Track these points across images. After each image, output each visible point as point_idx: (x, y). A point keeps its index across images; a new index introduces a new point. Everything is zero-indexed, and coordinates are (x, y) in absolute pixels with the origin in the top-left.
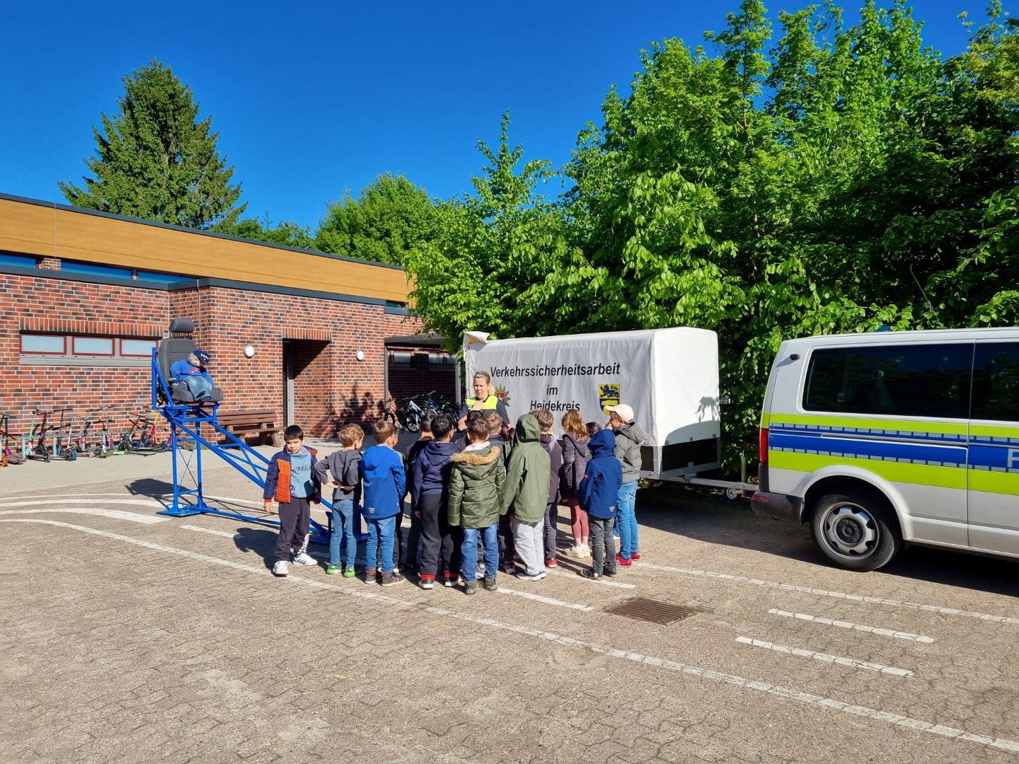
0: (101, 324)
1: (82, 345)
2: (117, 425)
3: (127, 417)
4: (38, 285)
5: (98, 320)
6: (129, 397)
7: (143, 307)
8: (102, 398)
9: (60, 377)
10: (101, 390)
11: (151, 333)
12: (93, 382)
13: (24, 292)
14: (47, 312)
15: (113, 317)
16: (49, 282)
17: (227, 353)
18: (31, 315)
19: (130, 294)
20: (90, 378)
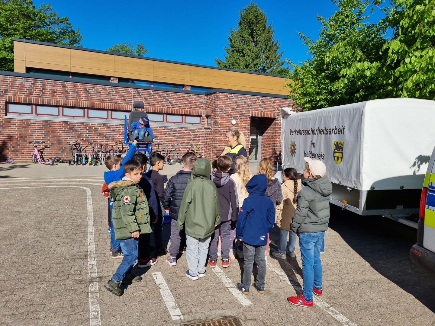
0: (177, 109)
1: (170, 118)
2: (182, 152)
3: (186, 149)
4: (153, 93)
5: (176, 108)
6: (187, 141)
7: (194, 102)
8: (176, 140)
9: (160, 131)
10: (176, 137)
11: (197, 114)
12: (173, 133)
13: (148, 97)
14: (156, 105)
15: (182, 107)
16: (158, 92)
17: (223, 122)
18: (150, 106)
19: (189, 97)
20: (172, 132)
